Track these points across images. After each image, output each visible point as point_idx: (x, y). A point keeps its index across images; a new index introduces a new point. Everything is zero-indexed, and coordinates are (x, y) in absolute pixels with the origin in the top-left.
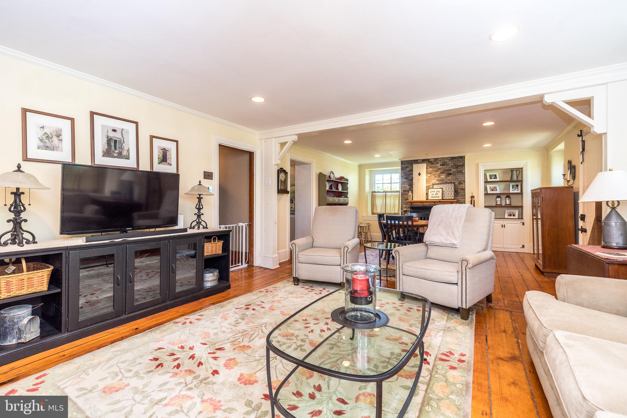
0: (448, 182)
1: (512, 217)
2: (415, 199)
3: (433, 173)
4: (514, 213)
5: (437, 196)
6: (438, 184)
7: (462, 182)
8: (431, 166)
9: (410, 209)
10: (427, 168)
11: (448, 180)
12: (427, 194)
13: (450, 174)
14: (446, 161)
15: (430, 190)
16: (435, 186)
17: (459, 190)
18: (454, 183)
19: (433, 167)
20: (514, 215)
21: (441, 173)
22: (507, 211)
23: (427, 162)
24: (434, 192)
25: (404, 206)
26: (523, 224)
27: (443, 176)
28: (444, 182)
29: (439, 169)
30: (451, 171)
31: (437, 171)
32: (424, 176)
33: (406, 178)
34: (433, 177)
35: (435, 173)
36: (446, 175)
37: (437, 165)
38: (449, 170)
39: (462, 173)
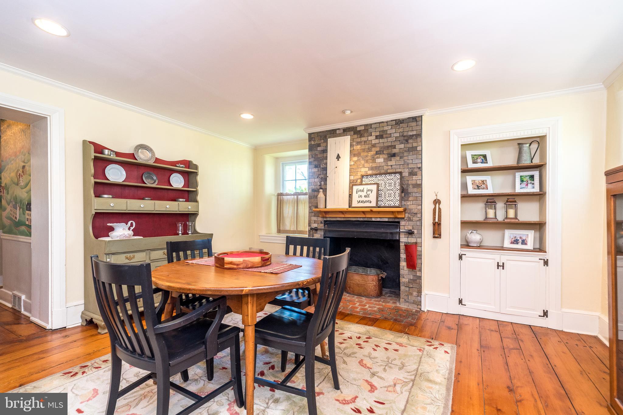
0: (389, 171)
1: (520, 246)
2: (330, 206)
3: (362, 154)
4: (524, 238)
5: (367, 199)
6: (371, 175)
7: (416, 171)
8: (359, 140)
9: (322, 225)
10: (351, 145)
11: (390, 167)
12: (350, 196)
13: (394, 155)
14: (386, 128)
15: (355, 188)
16: (365, 180)
17: (411, 186)
18: (400, 173)
19: (363, 143)
20: (524, 242)
21: (377, 153)
22: (509, 234)
23: (352, 133)
24: (363, 191)
25: (314, 218)
26: (546, 263)
27: (380, 160)
28: (382, 171)
29: (374, 146)
30: (395, 148)
31: (369, 150)
32: (346, 162)
33: (316, 167)
34: (363, 162)
35: (365, 154)
36: (386, 156)
37: (370, 138)
38: (391, 146)
39: (416, 151)
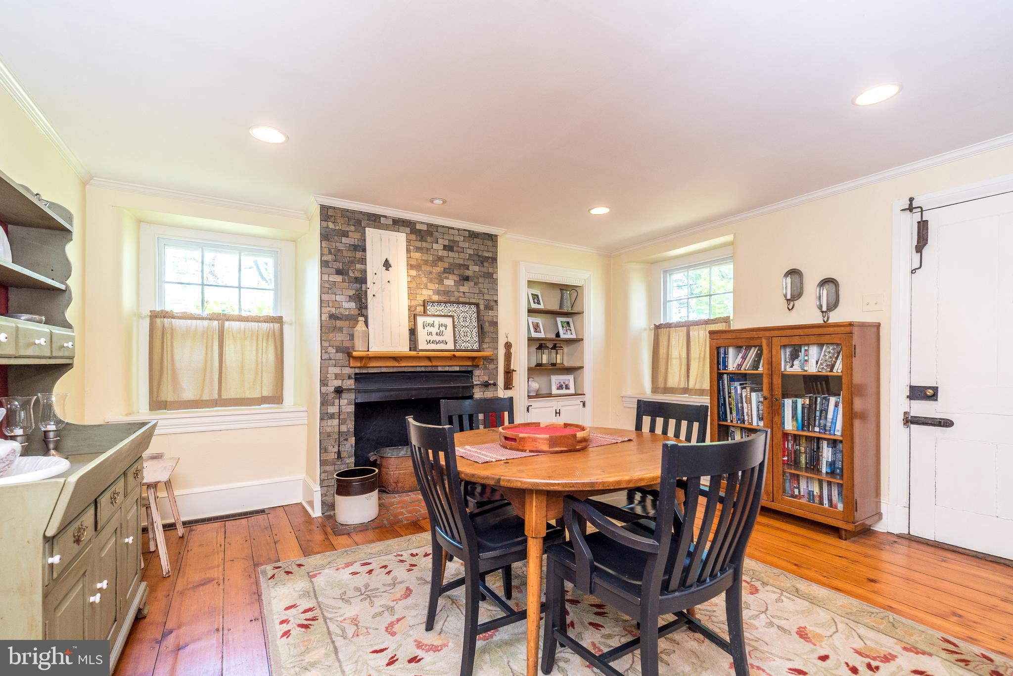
0: (461, 300)
2: (376, 348)
3: (424, 267)
4: (567, 383)
5: (438, 338)
6: (439, 303)
7: (492, 305)
8: (419, 244)
9: (352, 382)
10: (408, 251)
11: (462, 295)
12: (413, 332)
13: (467, 279)
14: (457, 238)
15: (420, 320)
16: (431, 309)
17: (487, 324)
18: (477, 305)
19: (425, 251)
20: (567, 388)
21: (446, 271)
23: (408, 230)
24: (433, 325)
25: (333, 370)
26: (584, 405)
27: (450, 282)
28: (453, 299)
29: (440, 259)
30: (468, 269)
31: (434, 263)
32: (401, 274)
34: (425, 280)
35: (429, 269)
36: (457, 278)
37: (435, 246)
38: (464, 265)
39: (491, 277)
